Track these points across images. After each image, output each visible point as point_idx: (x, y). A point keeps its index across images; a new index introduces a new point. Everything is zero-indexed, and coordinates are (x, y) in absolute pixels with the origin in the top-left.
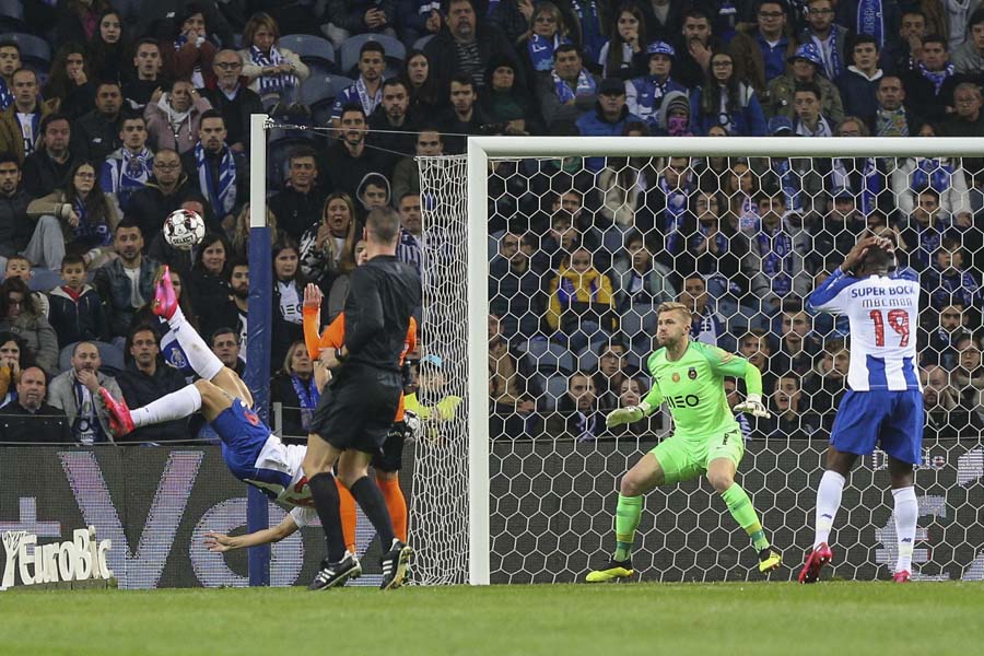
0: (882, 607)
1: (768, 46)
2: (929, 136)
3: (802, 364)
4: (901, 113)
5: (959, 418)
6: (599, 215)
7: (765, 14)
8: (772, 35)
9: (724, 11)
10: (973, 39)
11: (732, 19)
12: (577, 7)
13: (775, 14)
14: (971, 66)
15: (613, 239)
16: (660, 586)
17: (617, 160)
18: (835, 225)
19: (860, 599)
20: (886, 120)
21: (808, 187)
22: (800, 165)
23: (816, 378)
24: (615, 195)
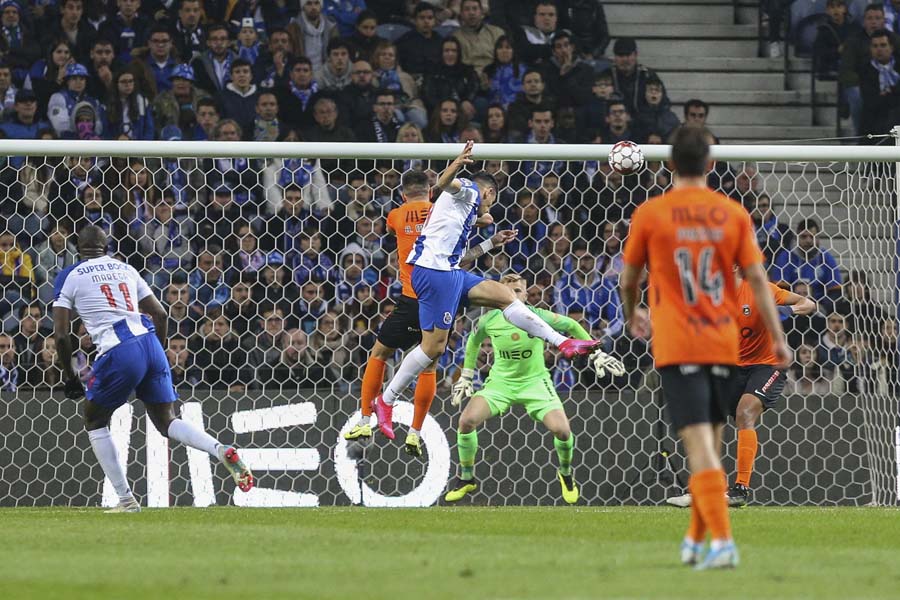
0: (251, 528)
1: (157, 67)
2: (295, 141)
3: (188, 327)
4: (274, 124)
5: (316, 373)
6: (22, 204)
7: (156, 41)
8: (161, 59)
9: (125, 34)
10: (331, 61)
11: (131, 42)
12: (7, 32)
13: (164, 41)
14: (328, 84)
15: (32, 224)
16: (67, 510)
17: (36, 159)
18: (215, 213)
19: (233, 521)
20: (261, 130)
21: (192, 182)
22: (187, 164)
23: (199, 339)
24: (33, 187)
